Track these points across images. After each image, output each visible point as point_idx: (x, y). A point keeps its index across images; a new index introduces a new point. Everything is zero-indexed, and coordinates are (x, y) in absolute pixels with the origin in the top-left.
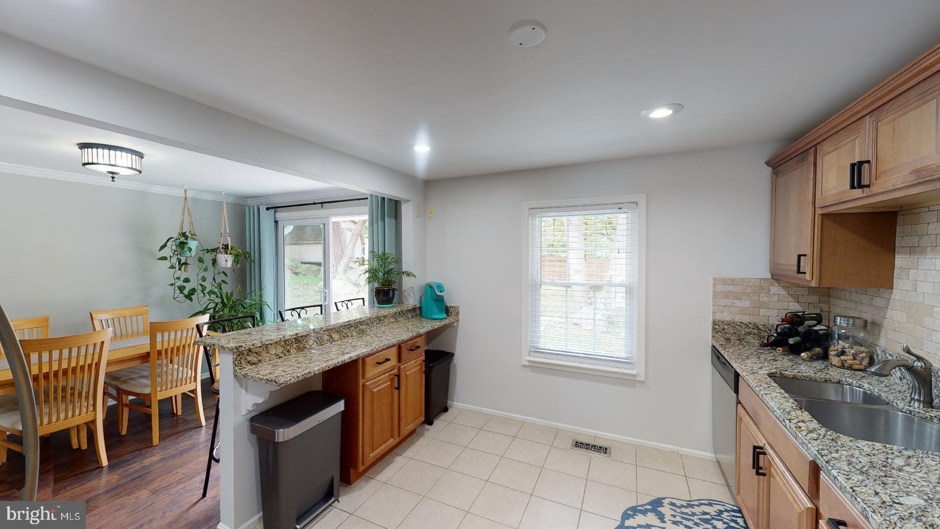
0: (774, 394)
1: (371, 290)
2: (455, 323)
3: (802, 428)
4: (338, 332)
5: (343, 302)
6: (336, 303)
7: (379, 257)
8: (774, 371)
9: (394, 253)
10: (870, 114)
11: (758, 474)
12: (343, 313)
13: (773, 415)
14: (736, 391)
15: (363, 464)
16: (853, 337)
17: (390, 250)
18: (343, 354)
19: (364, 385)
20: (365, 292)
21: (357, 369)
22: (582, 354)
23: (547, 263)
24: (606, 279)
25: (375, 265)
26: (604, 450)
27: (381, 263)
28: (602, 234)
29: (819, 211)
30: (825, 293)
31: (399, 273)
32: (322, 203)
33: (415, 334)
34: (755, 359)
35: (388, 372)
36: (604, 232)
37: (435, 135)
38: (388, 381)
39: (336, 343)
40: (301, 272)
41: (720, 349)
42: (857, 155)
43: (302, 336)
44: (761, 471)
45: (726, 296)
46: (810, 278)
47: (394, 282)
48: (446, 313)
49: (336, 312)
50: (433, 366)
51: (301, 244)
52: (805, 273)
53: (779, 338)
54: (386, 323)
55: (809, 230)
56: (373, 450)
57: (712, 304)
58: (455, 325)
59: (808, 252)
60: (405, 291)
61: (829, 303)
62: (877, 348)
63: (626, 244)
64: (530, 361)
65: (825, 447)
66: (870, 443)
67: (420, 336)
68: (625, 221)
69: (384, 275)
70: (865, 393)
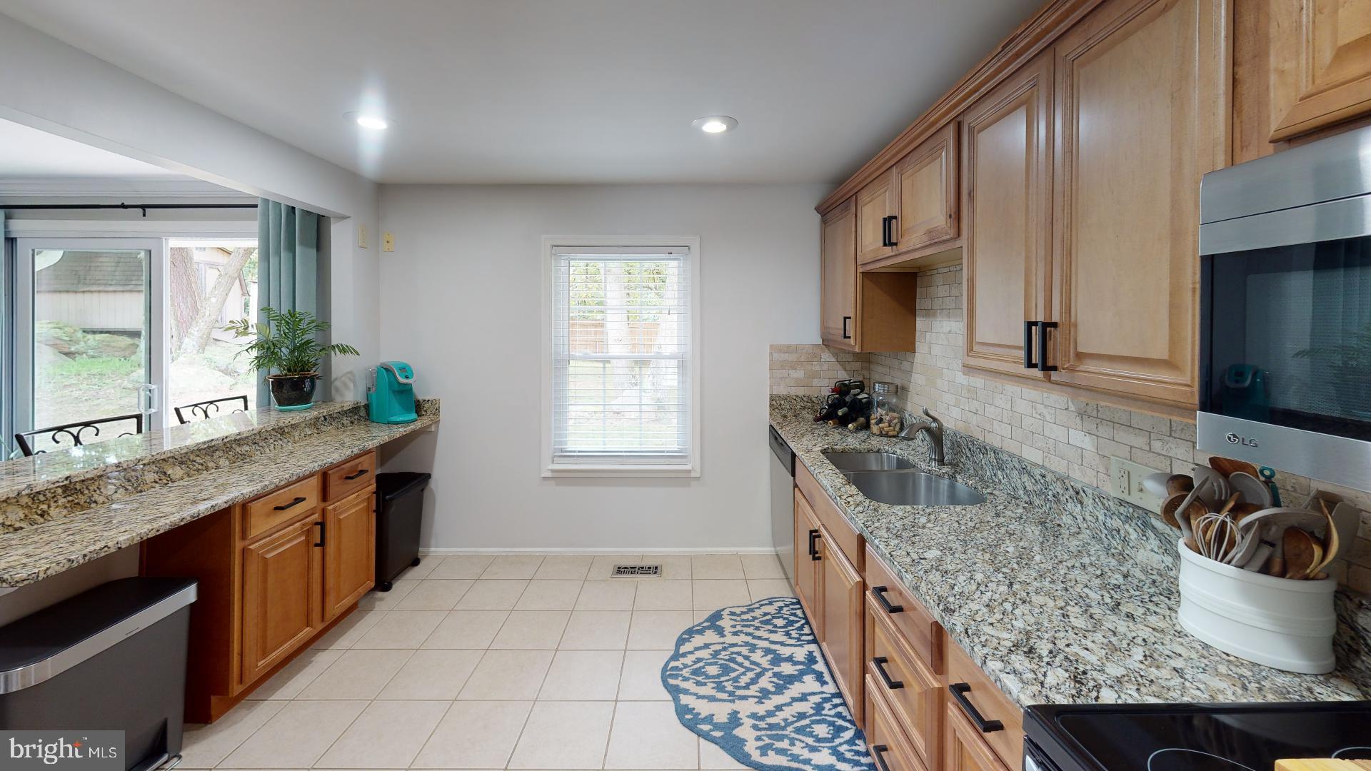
0: (827, 472)
1: (263, 382)
2: (433, 426)
3: (851, 503)
4: (182, 463)
5: (196, 405)
6: (177, 410)
7: (280, 319)
8: (826, 446)
9: (314, 312)
10: (897, 165)
11: (815, 559)
12: (196, 426)
13: (826, 495)
14: (793, 474)
15: (241, 681)
16: (888, 403)
17: (305, 305)
18: (195, 502)
19: (244, 551)
20: (250, 384)
21: (229, 525)
22: (625, 452)
23: (578, 329)
24: (655, 350)
25: (273, 333)
26: (654, 570)
27: (287, 331)
28: (649, 288)
29: (860, 270)
30: (866, 358)
31: (324, 349)
32: (144, 207)
33: (356, 451)
34: (809, 436)
35: (300, 521)
36: (652, 285)
37: (397, 100)
38: (300, 535)
39: (175, 484)
40: (83, 350)
41: (777, 428)
42: (887, 209)
43: (83, 481)
44: (817, 555)
45: (783, 365)
46: (854, 344)
47: (315, 365)
48: (417, 412)
49: (177, 428)
50: (391, 499)
51: (84, 292)
52: (849, 337)
53: (830, 410)
54: (297, 438)
55: (853, 289)
56: (265, 654)
57: (769, 377)
58: (433, 430)
59: (852, 314)
60: (336, 379)
61: (869, 369)
62: (906, 412)
63: (678, 301)
64: (553, 471)
65: (869, 519)
66: (902, 507)
67: (369, 452)
68: (676, 271)
69: (292, 352)
70: (898, 458)
